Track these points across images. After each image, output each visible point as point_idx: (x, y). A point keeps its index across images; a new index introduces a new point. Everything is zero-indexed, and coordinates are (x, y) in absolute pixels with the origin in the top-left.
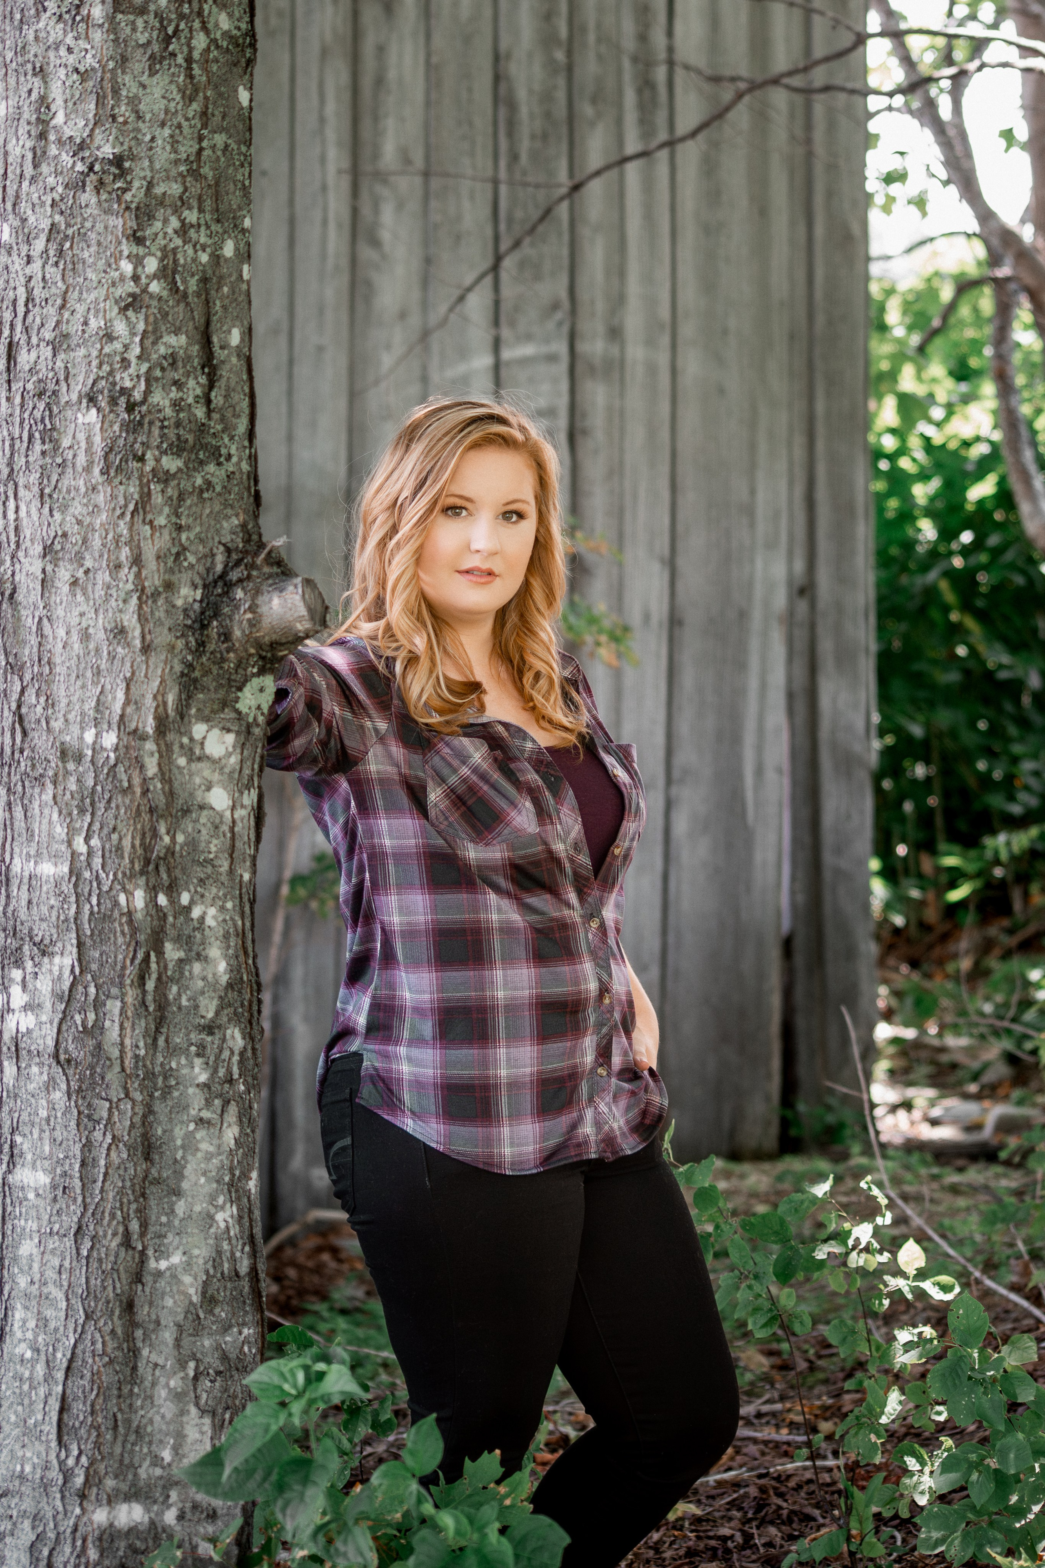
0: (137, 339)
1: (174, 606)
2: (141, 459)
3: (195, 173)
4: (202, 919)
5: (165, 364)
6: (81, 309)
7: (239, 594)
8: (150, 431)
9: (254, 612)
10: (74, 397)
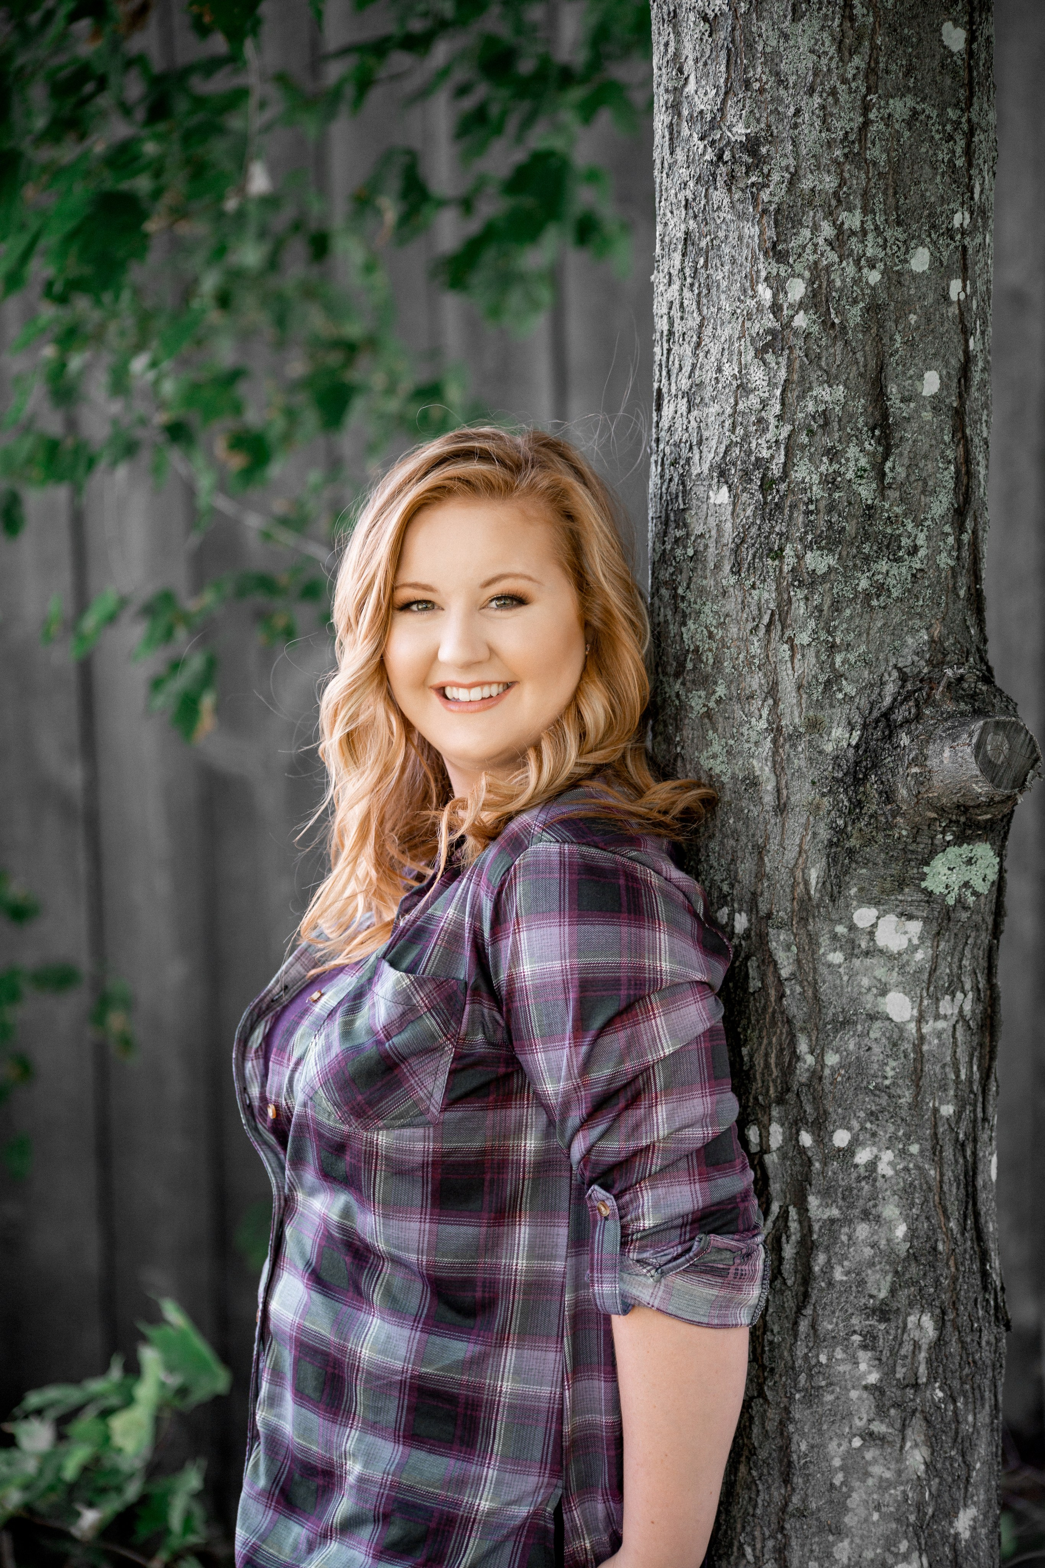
0: (778, 392)
1: (821, 752)
2: (778, 555)
3: (856, 158)
4: (872, 1165)
5: (815, 426)
6: (715, 350)
7: (905, 740)
8: (791, 516)
9: (922, 766)
10: (706, 467)
